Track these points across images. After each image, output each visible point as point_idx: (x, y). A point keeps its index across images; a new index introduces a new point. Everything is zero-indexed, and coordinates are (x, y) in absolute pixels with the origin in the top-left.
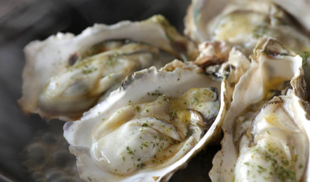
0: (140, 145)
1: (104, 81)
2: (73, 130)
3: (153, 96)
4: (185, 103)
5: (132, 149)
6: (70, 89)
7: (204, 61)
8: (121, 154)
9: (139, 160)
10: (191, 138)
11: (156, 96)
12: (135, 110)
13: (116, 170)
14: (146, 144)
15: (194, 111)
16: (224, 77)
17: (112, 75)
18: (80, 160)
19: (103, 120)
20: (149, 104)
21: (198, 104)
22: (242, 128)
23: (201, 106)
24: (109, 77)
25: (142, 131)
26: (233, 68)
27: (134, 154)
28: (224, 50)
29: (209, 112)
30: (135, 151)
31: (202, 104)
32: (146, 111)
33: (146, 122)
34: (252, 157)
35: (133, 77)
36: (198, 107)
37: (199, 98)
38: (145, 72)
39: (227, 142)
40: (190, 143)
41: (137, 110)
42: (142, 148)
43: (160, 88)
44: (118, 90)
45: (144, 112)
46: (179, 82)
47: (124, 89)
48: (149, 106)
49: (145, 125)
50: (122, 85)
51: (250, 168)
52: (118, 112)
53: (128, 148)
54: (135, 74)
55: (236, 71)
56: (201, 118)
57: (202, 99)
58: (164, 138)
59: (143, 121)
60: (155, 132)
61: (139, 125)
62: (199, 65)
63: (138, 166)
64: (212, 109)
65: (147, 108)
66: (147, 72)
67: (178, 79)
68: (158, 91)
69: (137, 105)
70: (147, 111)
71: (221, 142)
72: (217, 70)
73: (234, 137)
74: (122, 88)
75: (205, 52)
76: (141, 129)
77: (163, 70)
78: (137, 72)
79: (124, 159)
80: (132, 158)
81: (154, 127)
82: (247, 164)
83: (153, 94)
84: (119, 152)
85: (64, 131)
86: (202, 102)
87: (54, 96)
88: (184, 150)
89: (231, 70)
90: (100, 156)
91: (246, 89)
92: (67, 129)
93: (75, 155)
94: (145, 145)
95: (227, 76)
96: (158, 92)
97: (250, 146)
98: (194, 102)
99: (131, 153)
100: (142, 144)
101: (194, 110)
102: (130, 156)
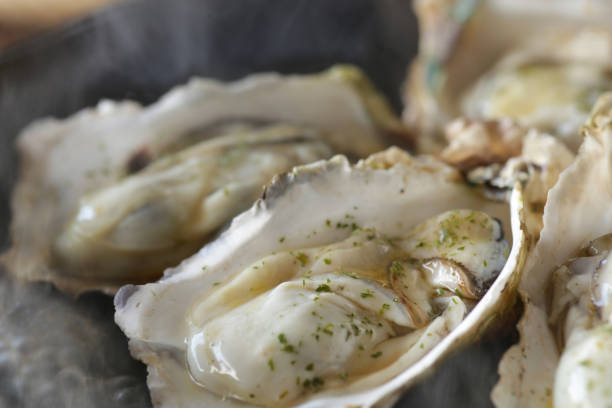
0: (313, 329)
1: (214, 202)
2: (138, 305)
3: (341, 230)
4: (421, 245)
5: (292, 341)
6: (130, 220)
7: (462, 156)
8: (265, 354)
9: (310, 368)
10: (439, 322)
11: (347, 229)
12: (295, 263)
13: (252, 396)
14: (330, 329)
15: (444, 260)
16: (516, 186)
17: (232, 187)
18: (157, 374)
19: (216, 284)
20: (331, 247)
21: (453, 244)
22: (566, 290)
23: (462, 248)
24: (227, 193)
25: (317, 299)
26: (537, 168)
27: (297, 353)
28: (509, 135)
29: (485, 264)
30: (301, 344)
31: (465, 244)
32: (324, 263)
33: (325, 282)
34: (600, 345)
35: (291, 176)
36: (455, 250)
37: (456, 231)
38: (320, 169)
39: (532, 324)
40: (437, 332)
41: (299, 262)
42: (317, 337)
43: (356, 208)
44: (254, 209)
45: (317, 265)
46: (403, 196)
47: (268, 206)
48: (329, 250)
49: (324, 288)
50: (264, 197)
51: (593, 374)
52: (256, 268)
53: (282, 338)
54: (295, 170)
55: (544, 175)
56: (465, 278)
57: (466, 234)
58: (373, 320)
59: (318, 282)
60: (351, 306)
61: (310, 289)
62: (452, 164)
63: (307, 384)
64: (492, 259)
65: (327, 256)
66: (324, 168)
67: (402, 191)
68: (352, 217)
69: (301, 251)
70: (328, 262)
71: (518, 326)
72: (497, 175)
73: (549, 313)
74: (263, 205)
75: (464, 139)
76: (313, 296)
77: (364, 166)
78: (301, 168)
79: (271, 364)
80: (293, 363)
81: (346, 293)
82: (586, 364)
83: (339, 225)
84: (260, 346)
85: (116, 308)
86: (464, 238)
87: (90, 235)
88: (422, 346)
89: (532, 171)
90: (213, 361)
91: (576, 201)
92: (124, 304)
93: (145, 361)
94: (326, 331)
95: (524, 184)
96: (353, 221)
97: (590, 327)
98: (444, 240)
99: (290, 349)
100: (319, 329)
101: (447, 259)
102: (288, 357)
